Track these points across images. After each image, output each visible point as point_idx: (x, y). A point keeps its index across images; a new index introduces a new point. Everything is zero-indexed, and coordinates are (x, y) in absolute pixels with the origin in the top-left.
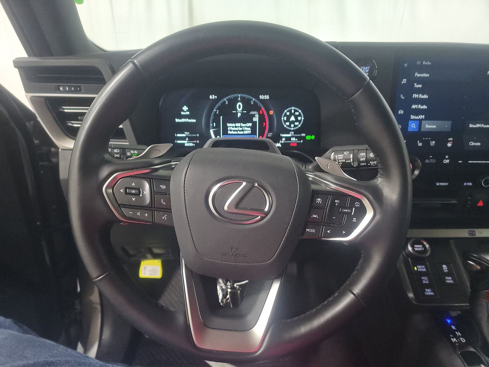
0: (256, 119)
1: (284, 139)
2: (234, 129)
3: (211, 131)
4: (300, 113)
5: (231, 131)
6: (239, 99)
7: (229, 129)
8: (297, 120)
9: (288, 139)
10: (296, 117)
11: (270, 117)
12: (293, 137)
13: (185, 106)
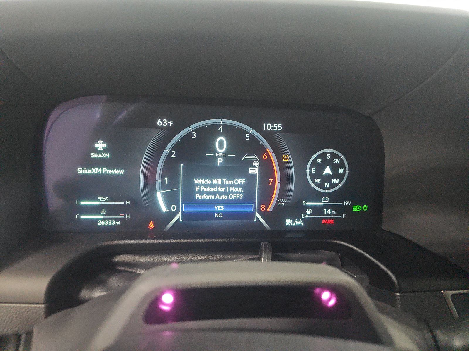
0: (254, 171)
1: (309, 212)
2: (209, 189)
3: (159, 196)
4: (342, 160)
5: (201, 193)
6: (221, 129)
7: (197, 189)
8: (336, 175)
9: (317, 210)
10: (335, 168)
11: (283, 167)
12: (327, 207)
13: (100, 142)
